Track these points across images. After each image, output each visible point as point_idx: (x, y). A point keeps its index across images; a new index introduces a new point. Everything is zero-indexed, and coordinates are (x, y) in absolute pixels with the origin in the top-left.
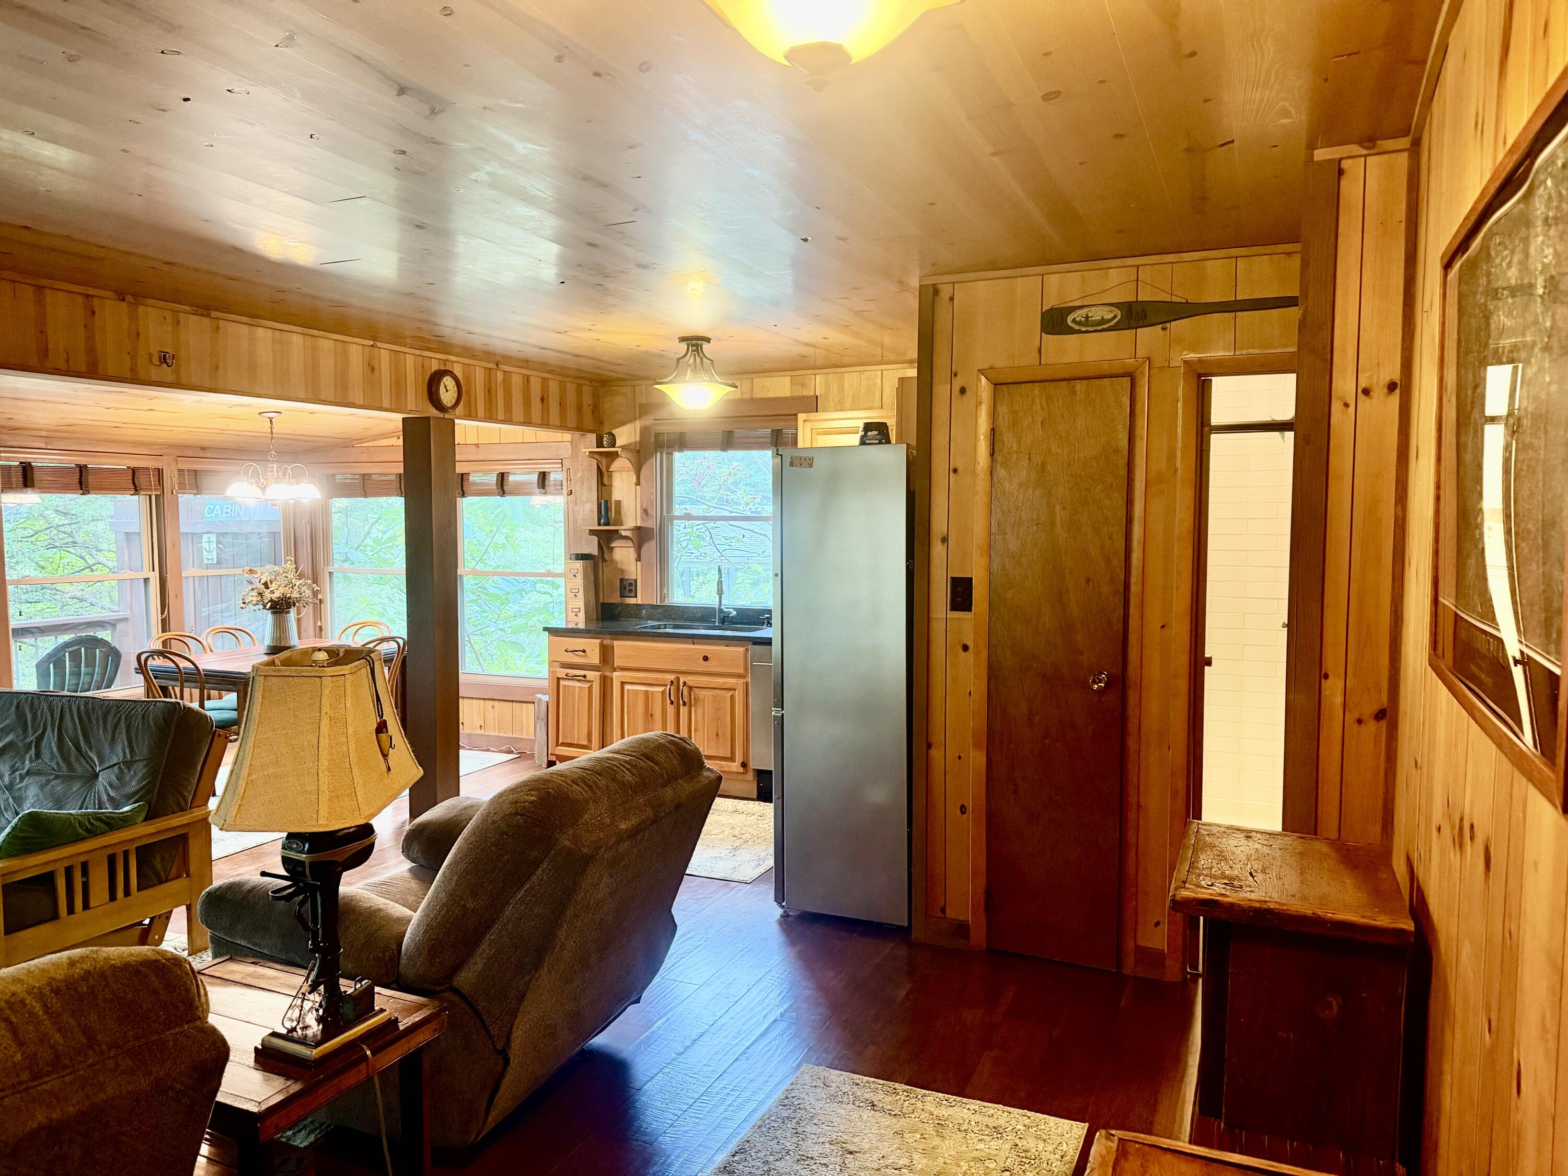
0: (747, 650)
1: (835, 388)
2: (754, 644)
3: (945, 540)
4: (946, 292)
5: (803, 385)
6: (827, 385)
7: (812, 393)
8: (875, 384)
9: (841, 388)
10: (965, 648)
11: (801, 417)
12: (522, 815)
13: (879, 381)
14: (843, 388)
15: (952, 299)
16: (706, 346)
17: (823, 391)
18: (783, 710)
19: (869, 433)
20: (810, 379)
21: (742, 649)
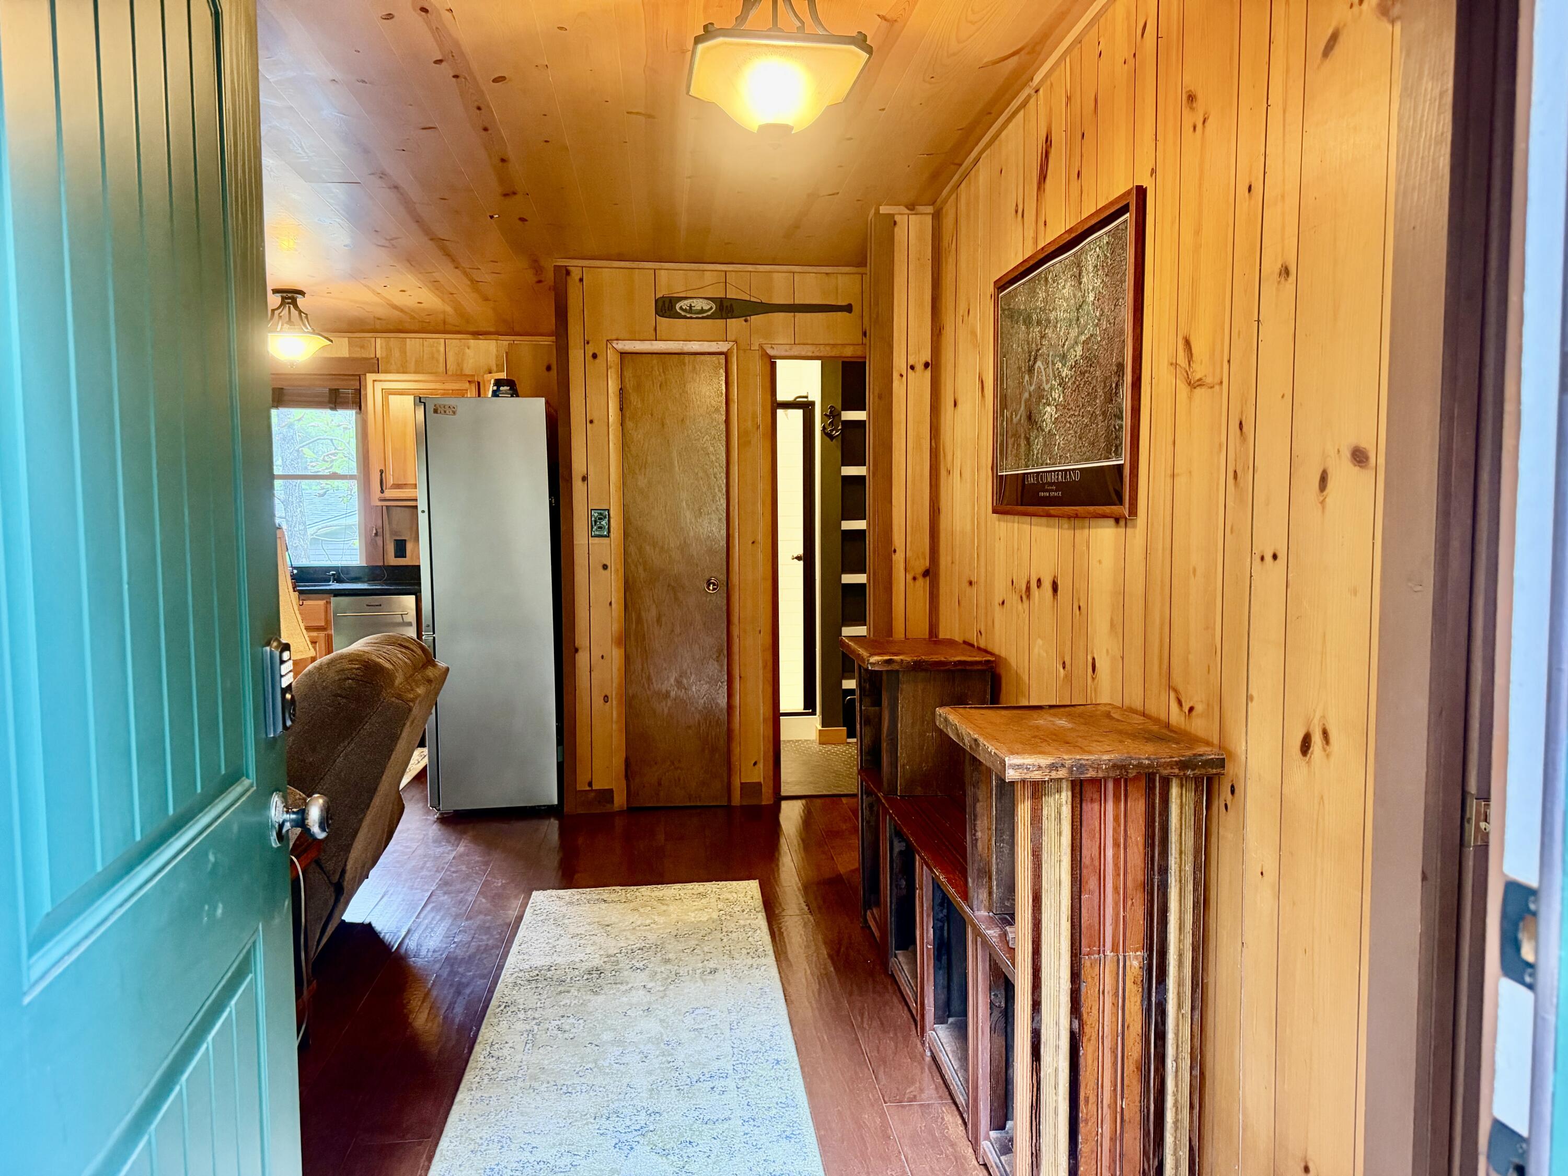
0: (328, 603)
1: (396, 353)
2: (335, 596)
3: (585, 479)
4: (576, 274)
5: (362, 347)
6: (389, 350)
7: (373, 356)
8: (438, 351)
9: (403, 352)
10: (605, 567)
11: (370, 377)
12: (353, 679)
13: (442, 349)
14: (405, 353)
15: (581, 280)
16: (300, 300)
17: (384, 355)
18: (434, 633)
19: (502, 388)
20: (370, 341)
21: (322, 603)
